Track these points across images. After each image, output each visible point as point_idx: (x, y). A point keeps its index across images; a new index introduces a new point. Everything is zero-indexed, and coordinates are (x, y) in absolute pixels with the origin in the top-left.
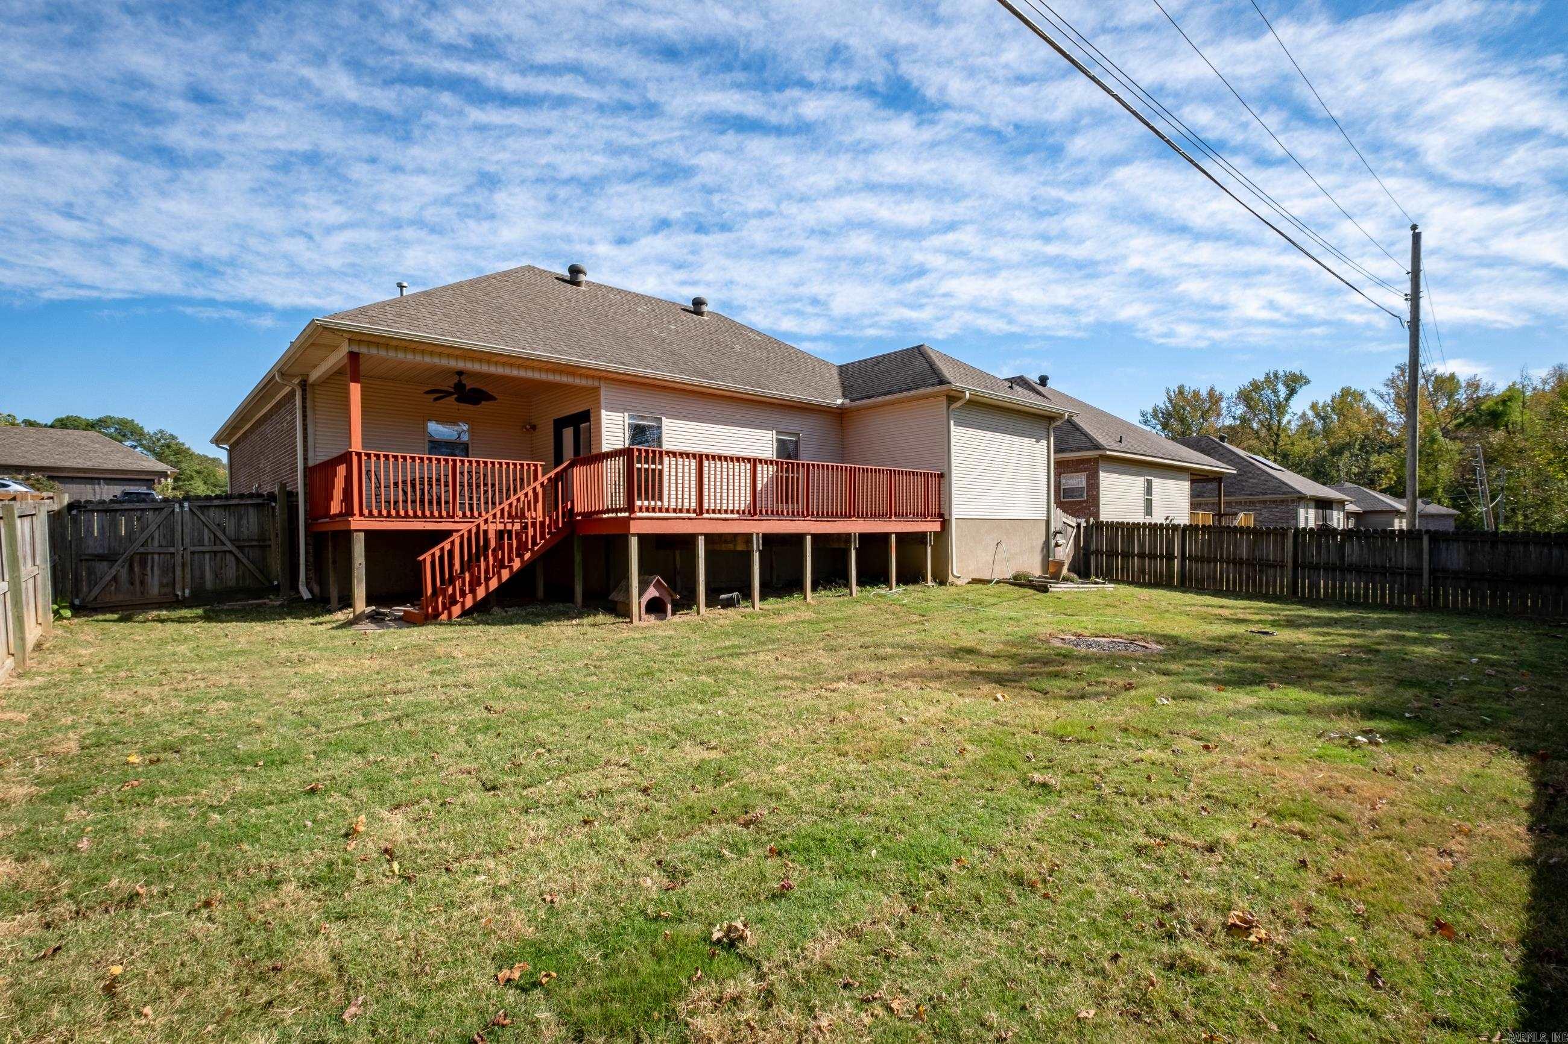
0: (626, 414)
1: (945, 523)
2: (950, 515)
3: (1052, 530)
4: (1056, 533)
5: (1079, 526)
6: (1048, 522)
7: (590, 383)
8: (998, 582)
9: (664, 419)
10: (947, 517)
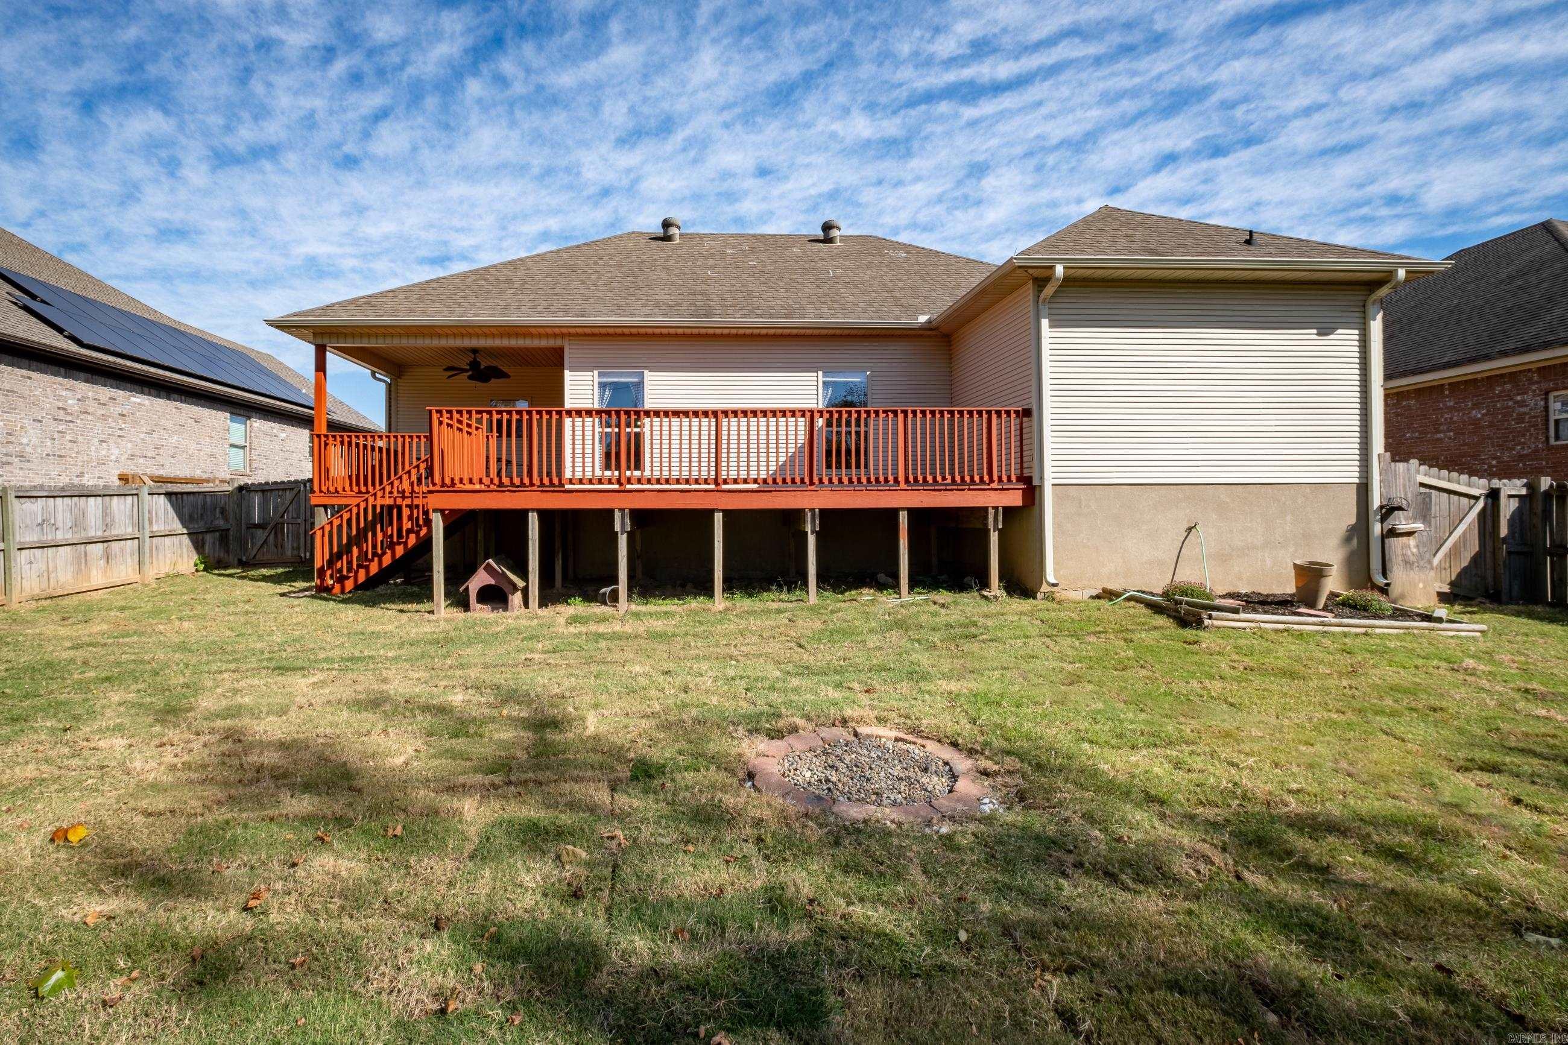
0: (596, 373)
1: (1032, 491)
2: (1042, 478)
3: (1376, 502)
4: (1389, 510)
5: (1493, 495)
6: (1364, 489)
7: (551, 343)
8: (1129, 599)
9: (646, 373)
10: (1035, 482)
